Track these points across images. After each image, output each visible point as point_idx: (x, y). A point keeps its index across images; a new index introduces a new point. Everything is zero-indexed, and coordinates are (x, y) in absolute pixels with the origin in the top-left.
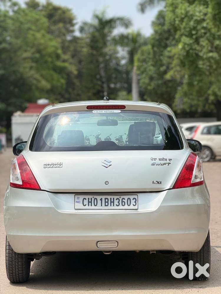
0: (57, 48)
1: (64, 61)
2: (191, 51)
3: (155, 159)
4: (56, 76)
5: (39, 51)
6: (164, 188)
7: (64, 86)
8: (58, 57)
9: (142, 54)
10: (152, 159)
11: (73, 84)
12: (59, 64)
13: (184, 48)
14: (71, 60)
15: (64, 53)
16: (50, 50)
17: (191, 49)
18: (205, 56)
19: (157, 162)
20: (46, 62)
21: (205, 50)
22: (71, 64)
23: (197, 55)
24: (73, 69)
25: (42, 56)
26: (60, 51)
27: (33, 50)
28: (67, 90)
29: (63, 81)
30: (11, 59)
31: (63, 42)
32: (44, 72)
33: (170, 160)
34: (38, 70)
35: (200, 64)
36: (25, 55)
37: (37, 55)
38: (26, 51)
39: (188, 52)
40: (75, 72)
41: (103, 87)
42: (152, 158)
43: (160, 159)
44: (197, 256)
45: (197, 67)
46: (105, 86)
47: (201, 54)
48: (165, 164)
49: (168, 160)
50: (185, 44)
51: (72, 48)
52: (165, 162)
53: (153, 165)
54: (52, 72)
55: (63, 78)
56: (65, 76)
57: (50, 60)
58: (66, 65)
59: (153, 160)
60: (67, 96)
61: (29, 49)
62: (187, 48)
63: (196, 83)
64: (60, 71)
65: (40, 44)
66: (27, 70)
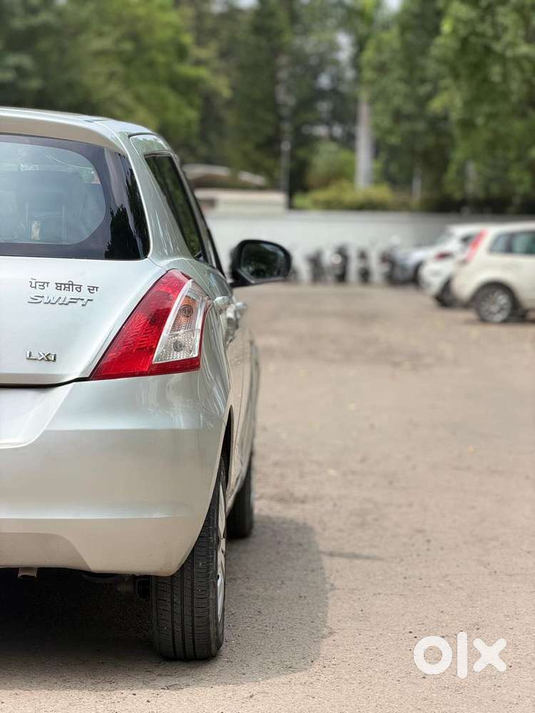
0: (178, 31)
1: (199, 63)
2: (473, 39)
3: (44, 285)
4: (172, 99)
5: (134, 37)
6: (63, 376)
7: (195, 128)
8: (182, 53)
9: (379, 50)
10: (33, 285)
11: (219, 121)
12: (187, 70)
13: (454, 31)
14: (217, 64)
15: (200, 43)
16: (164, 34)
17: (474, 33)
18: (509, 53)
19: (51, 292)
20: (151, 64)
21: (508, 37)
22: (216, 72)
23: (488, 50)
24: (222, 86)
25: (141, 48)
26: (188, 39)
27: (117, 33)
28: (203, 137)
29: (192, 115)
30: (63, 51)
31: (200, 16)
32: (143, 89)
33: (92, 289)
34: (127, 82)
35: (495, 72)
36: (97, 44)
37: (128, 46)
38: (100, 34)
39: (464, 42)
40: (226, 93)
41: (278, 130)
42: (33, 282)
43: (59, 286)
44: (172, 589)
45: (486, 80)
46: (287, 127)
47: (498, 47)
48: (74, 301)
49: (84, 289)
50: (458, 20)
51: (224, 33)
52: (75, 294)
53: (35, 301)
54: (165, 90)
55: (191, 105)
56: (198, 101)
57: (161, 59)
58: (203, 72)
59: (35, 287)
60: (203, 150)
61: (106, 29)
62: (463, 31)
63: (480, 121)
64: (186, 87)
65: (136, 19)
66: (101, 80)
